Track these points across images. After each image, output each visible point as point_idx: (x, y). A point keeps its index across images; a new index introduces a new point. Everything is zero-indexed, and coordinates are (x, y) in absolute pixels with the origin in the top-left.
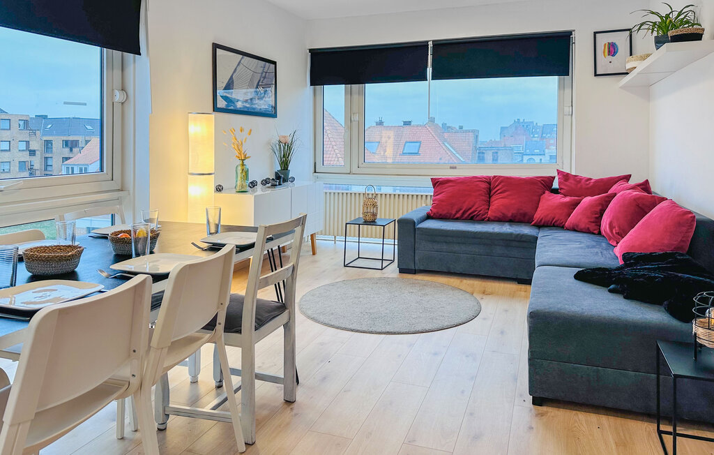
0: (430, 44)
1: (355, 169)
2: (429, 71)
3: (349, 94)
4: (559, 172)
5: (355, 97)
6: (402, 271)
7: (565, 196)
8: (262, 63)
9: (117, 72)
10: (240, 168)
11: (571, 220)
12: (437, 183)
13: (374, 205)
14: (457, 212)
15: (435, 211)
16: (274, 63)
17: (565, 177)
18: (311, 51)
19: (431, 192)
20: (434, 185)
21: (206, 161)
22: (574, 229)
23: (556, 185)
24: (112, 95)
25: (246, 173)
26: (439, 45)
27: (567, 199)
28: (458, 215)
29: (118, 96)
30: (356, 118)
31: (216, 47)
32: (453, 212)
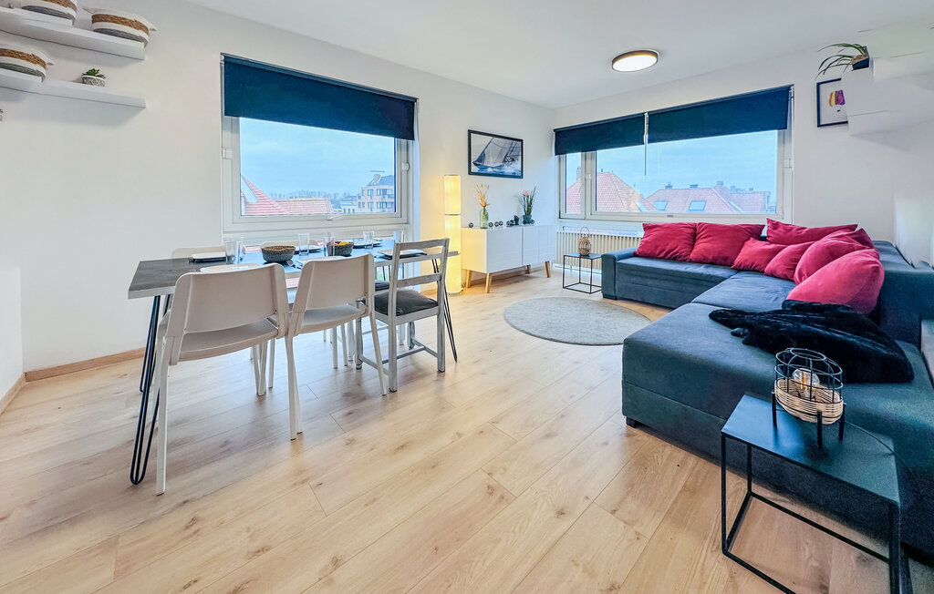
0: (646, 115)
1: (588, 216)
2: (646, 137)
3: (584, 159)
4: (769, 221)
5: (589, 161)
6: (605, 296)
7: (771, 243)
8: (511, 141)
9: (404, 152)
10: (482, 212)
11: (770, 266)
12: (647, 228)
13: (587, 243)
14: (660, 253)
15: (641, 250)
16: (522, 141)
17: (775, 225)
18: (555, 130)
19: (641, 234)
20: (645, 229)
23: (764, 233)
24: (401, 166)
25: (486, 217)
27: (772, 246)
28: (661, 255)
29: (405, 167)
31: (470, 132)
32: (657, 252)
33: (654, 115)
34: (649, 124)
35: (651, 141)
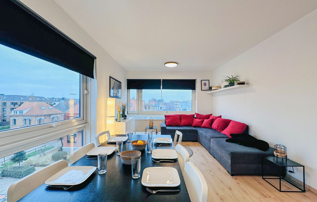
0: (162, 80)
1: (140, 113)
2: (161, 87)
3: (138, 92)
4: (196, 113)
5: (140, 93)
7: (199, 119)
9: (85, 84)
12: (166, 116)
15: (168, 124)
16: (121, 83)
17: (197, 115)
18: (128, 80)
22: (204, 127)
23: (195, 116)
24: (83, 92)
26: (163, 80)
27: (200, 120)
29: (86, 92)
30: (140, 99)
31: (110, 77)
34: (162, 83)
35: (163, 89)
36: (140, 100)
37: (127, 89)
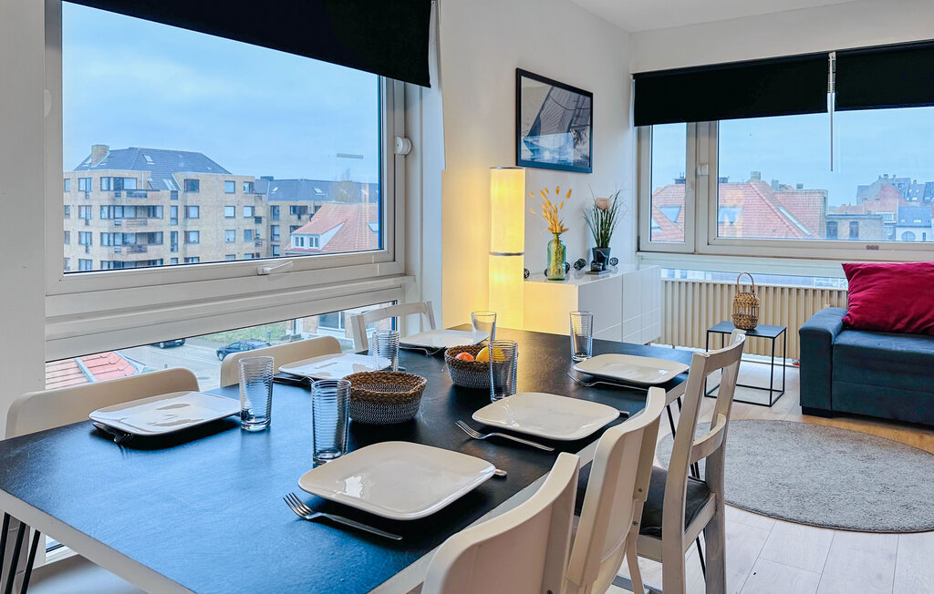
0: (832, 57)
1: (702, 247)
2: (831, 97)
3: (693, 137)
5: (704, 140)
6: (807, 411)
8: (575, 95)
9: (399, 113)
10: (554, 246)
13: (754, 305)
14: (898, 320)
15: (856, 316)
16: (590, 95)
18: (636, 76)
19: (843, 284)
20: (849, 276)
21: (514, 236)
24: (393, 145)
25: (561, 252)
26: (845, 56)
28: (899, 326)
29: (401, 146)
30: (704, 171)
31: (520, 73)
32: (892, 320)
33: (848, 59)
34: (837, 73)
35: (840, 106)
36: (703, 182)
37: (637, 123)
